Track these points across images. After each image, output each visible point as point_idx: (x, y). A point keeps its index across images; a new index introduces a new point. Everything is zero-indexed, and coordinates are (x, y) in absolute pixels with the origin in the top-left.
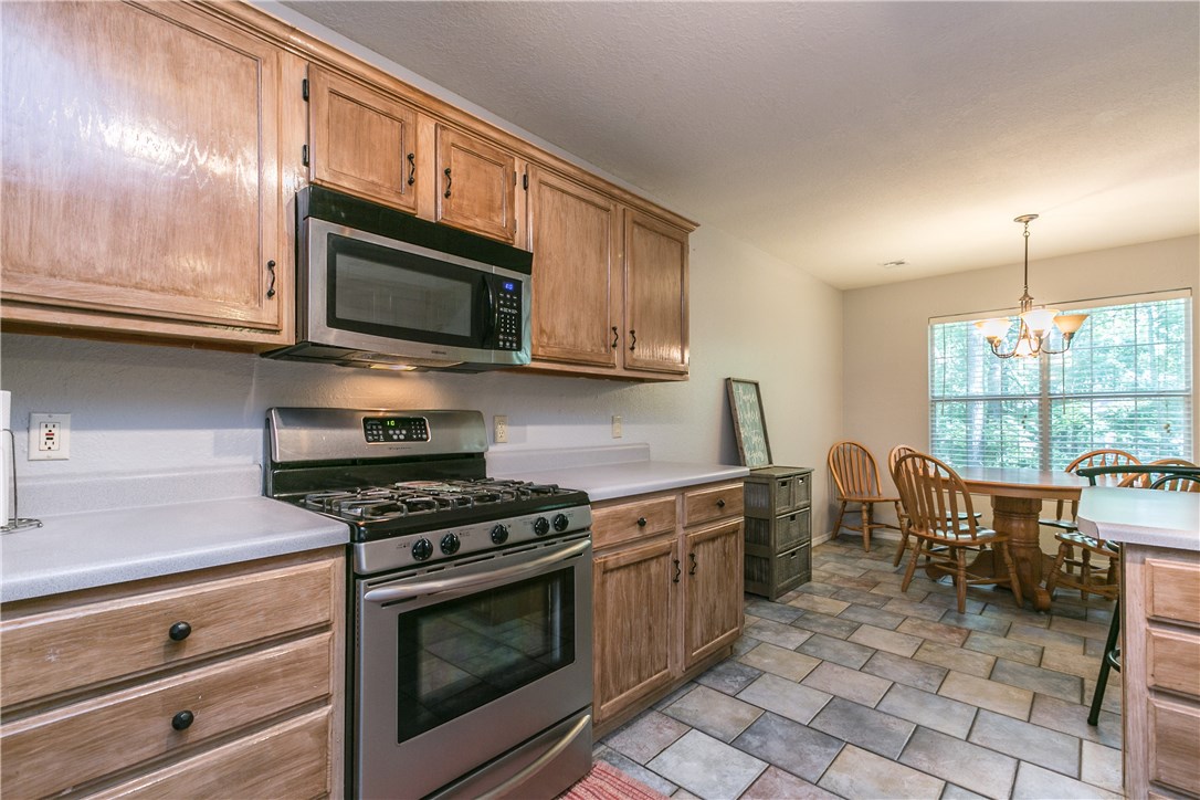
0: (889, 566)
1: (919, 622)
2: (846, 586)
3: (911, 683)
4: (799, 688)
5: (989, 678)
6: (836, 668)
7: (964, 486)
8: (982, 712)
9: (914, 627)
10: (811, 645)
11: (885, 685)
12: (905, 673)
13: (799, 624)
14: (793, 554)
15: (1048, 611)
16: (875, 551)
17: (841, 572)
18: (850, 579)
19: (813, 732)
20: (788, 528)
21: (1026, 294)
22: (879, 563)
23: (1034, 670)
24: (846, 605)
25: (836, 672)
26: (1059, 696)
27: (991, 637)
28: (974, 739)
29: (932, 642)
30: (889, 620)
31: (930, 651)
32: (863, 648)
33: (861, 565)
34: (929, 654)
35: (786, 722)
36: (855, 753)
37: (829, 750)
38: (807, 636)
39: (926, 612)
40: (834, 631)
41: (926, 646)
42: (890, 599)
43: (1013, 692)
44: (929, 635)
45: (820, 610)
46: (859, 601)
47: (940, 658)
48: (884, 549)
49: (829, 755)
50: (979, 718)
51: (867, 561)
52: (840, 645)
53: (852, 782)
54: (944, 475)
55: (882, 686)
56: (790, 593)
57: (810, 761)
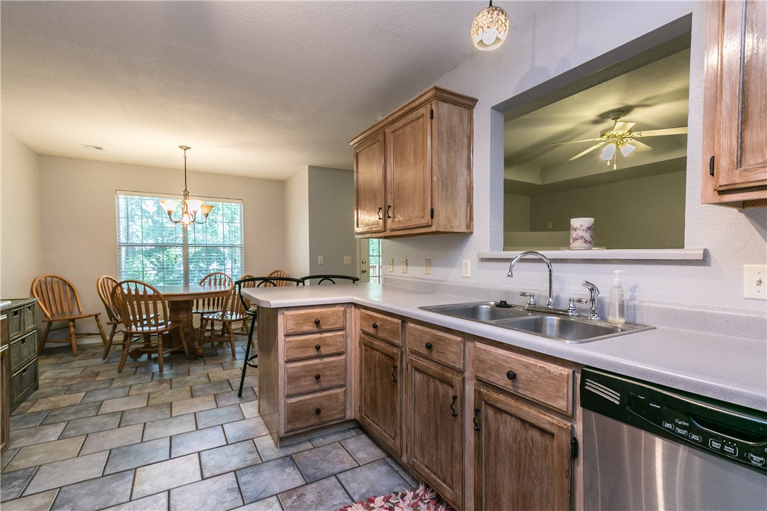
0: (100, 360)
1: (141, 385)
2: (73, 383)
3: (155, 419)
4: (79, 459)
5: (192, 397)
6: (101, 434)
7: (163, 297)
8: (197, 414)
9: (139, 389)
10: (70, 430)
11: (140, 427)
12: (147, 416)
13: (49, 421)
14: (24, 371)
15: (202, 356)
16: (81, 353)
17: (62, 375)
18: (74, 378)
19: (109, 477)
20: (20, 351)
21: (186, 190)
22: (90, 360)
23: (208, 385)
24: (83, 394)
25: (103, 436)
26: (223, 391)
27: (183, 378)
28: (200, 427)
29: (154, 393)
30: (120, 392)
31: (155, 398)
32: (113, 414)
33: (77, 366)
34: (156, 400)
35: (84, 484)
36: (144, 470)
37: (127, 479)
38: (62, 426)
39: (141, 379)
40: (84, 414)
41: (152, 396)
42: (113, 379)
43: (205, 398)
44: (150, 390)
45: (61, 405)
46: (91, 388)
47: (163, 399)
48: (88, 351)
49: (128, 481)
50: (197, 417)
51: (79, 362)
52: (95, 420)
53: (152, 485)
54: (150, 292)
55: (139, 428)
56: (23, 404)
57: (118, 492)
